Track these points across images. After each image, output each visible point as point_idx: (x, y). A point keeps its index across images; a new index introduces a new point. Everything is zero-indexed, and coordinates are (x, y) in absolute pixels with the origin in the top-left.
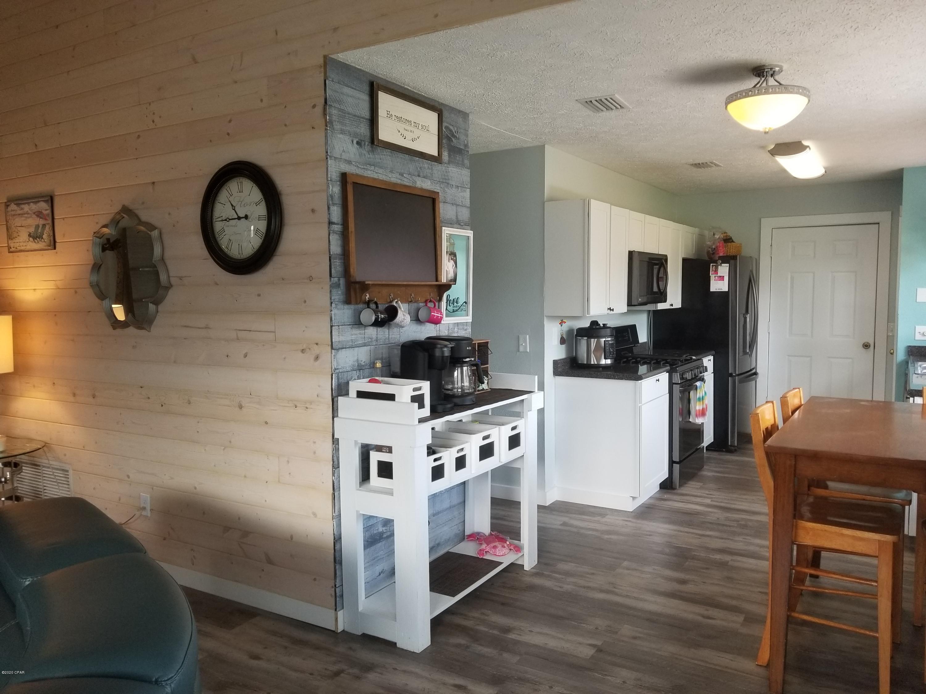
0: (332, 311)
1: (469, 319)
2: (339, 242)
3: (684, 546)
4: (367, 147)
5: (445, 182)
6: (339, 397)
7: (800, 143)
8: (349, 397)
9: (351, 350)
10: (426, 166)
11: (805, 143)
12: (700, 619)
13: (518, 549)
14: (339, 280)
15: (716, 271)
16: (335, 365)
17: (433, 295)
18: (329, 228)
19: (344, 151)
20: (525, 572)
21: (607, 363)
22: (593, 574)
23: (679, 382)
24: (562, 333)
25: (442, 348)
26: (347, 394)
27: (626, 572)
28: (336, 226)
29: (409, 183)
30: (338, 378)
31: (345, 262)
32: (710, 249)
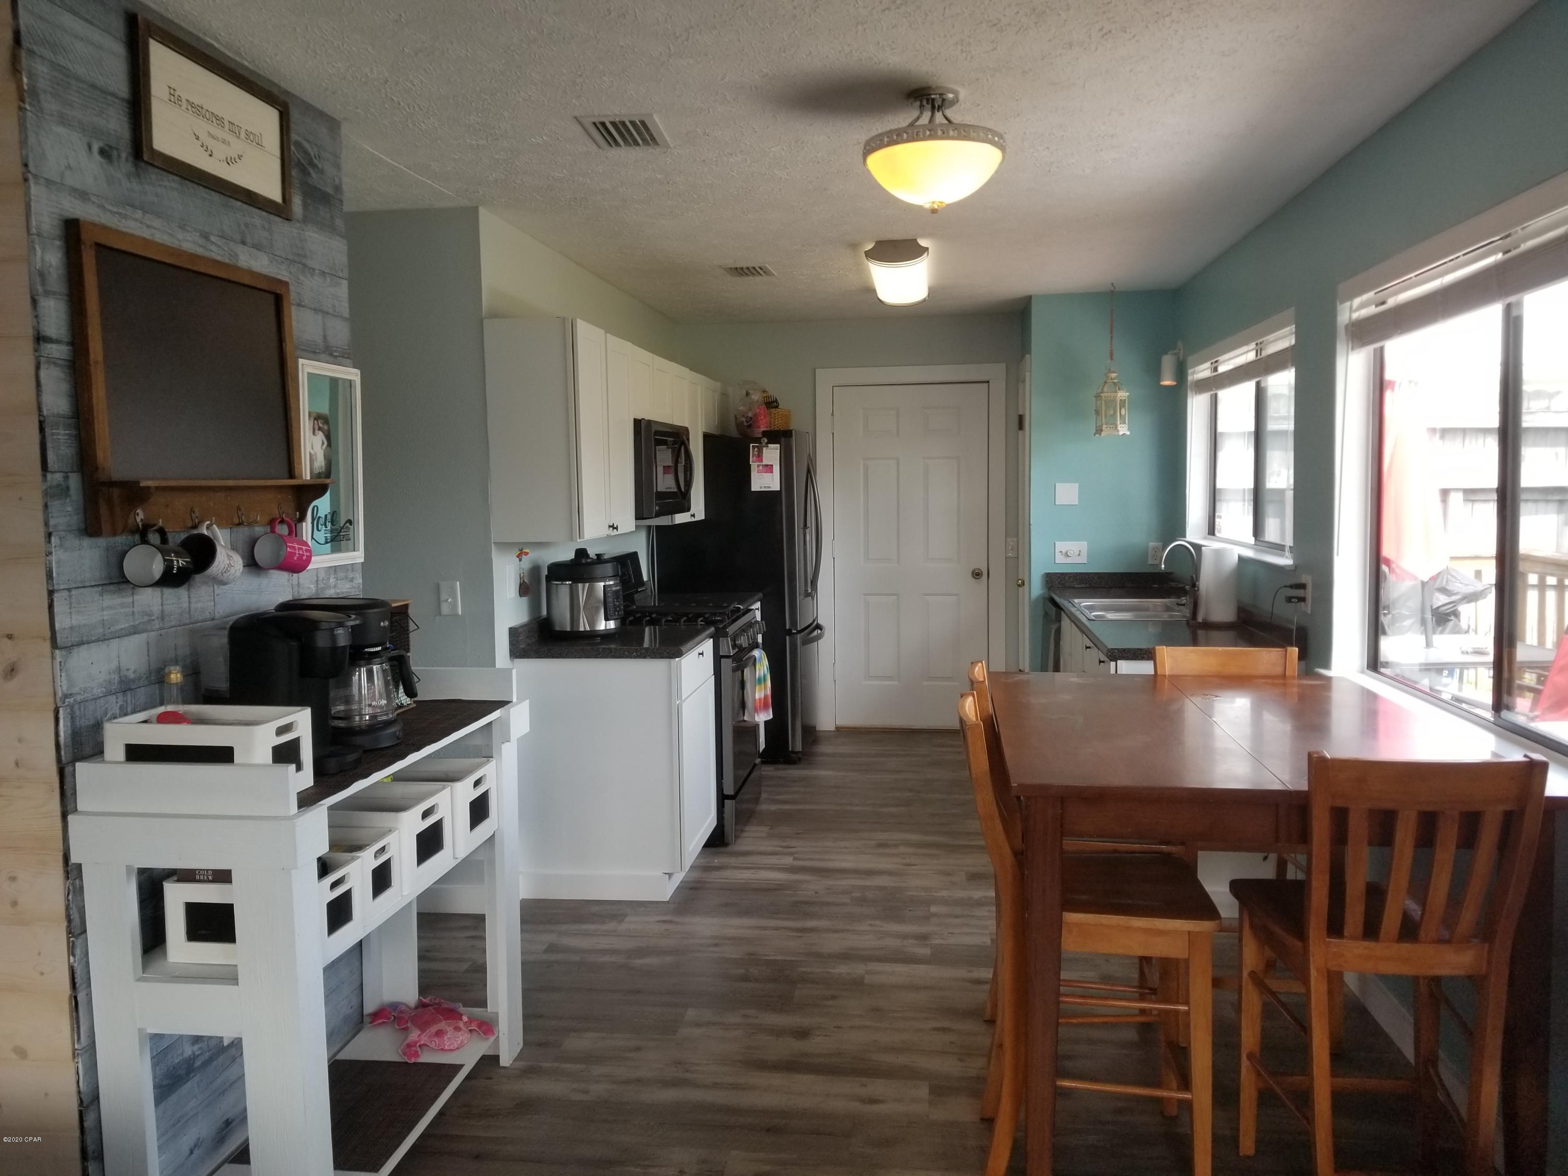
0: (51, 553)
1: (357, 556)
2: (65, 387)
3: (779, 958)
4: (125, 165)
5: (299, 260)
6: (78, 765)
7: (914, 242)
8: (103, 761)
9: (103, 647)
10: (257, 221)
11: (923, 243)
12: (856, 1106)
13: (486, 1027)
14: (66, 478)
15: (760, 457)
16: (63, 686)
17: (289, 509)
18: (36, 351)
19: (69, 167)
20: (503, 1071)
21: (608, 628)
22: (638, 1049)
23: (730, 653)
24: (522, 575)
25: (333, 629)
26: (97, 752)
27: (698, 1031)
28: (54, 346)
29: (222, 256)
30: (72, 718)
31: (80, 434)
32: (744, 419)
